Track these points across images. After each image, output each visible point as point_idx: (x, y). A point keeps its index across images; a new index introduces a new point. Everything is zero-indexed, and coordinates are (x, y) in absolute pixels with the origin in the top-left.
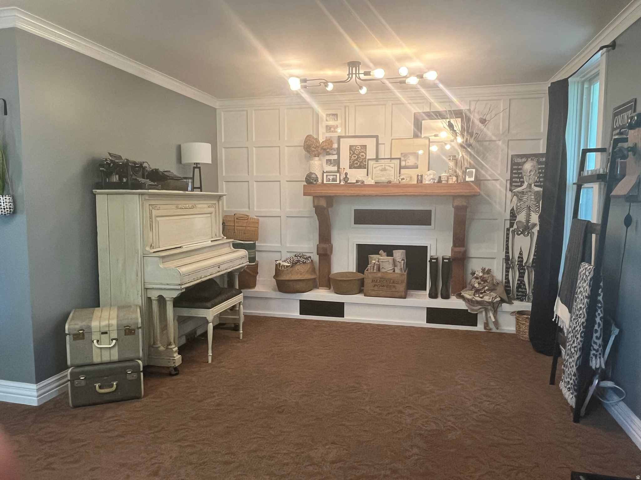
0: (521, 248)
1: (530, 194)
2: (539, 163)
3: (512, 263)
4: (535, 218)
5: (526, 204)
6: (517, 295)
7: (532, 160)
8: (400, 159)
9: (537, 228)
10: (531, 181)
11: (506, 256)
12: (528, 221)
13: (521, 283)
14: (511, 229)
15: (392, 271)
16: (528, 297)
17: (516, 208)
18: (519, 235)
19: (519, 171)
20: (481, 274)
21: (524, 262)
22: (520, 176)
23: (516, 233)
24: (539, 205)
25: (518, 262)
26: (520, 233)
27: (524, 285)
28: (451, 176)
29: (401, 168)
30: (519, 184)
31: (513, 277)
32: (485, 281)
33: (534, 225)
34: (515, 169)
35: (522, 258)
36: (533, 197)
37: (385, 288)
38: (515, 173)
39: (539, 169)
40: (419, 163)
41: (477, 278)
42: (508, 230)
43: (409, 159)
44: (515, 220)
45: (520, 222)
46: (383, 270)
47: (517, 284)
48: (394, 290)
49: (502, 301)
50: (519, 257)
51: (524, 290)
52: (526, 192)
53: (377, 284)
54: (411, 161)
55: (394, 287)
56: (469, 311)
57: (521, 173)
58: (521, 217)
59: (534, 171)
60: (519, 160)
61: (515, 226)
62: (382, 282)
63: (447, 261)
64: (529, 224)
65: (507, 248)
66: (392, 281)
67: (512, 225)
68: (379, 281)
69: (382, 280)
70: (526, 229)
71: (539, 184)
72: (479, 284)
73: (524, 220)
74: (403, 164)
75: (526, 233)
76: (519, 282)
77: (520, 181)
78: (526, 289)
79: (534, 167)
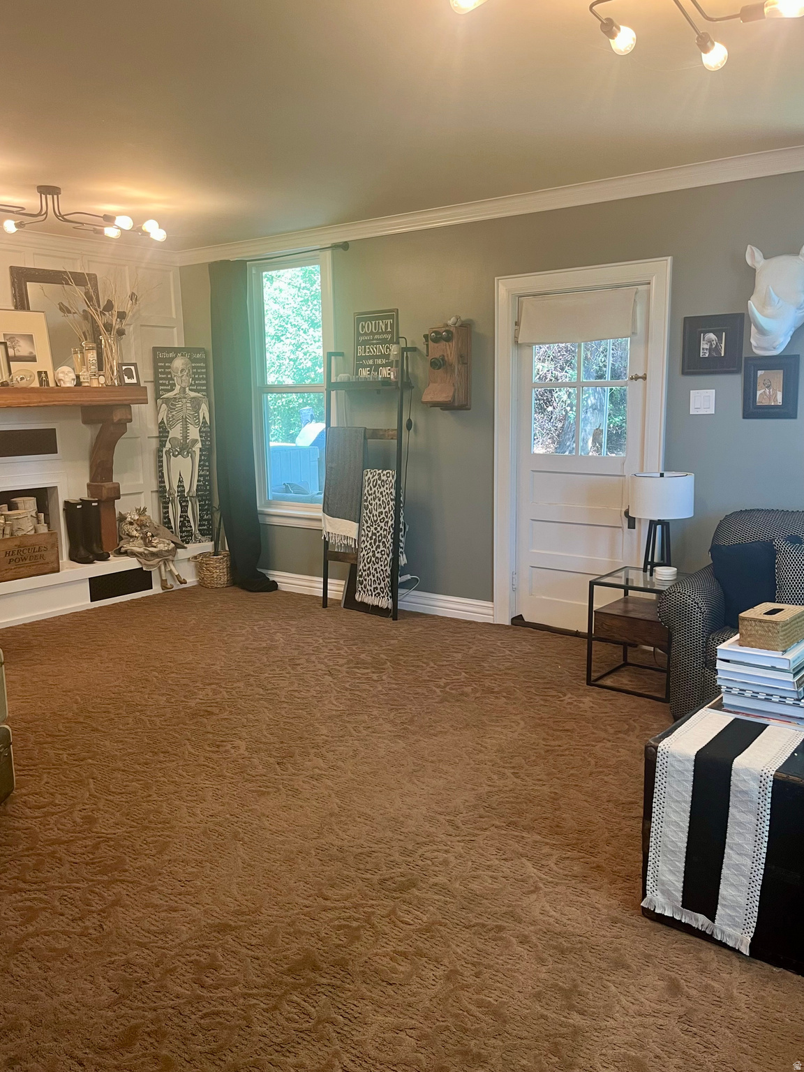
0: (180, 475)
1: (184, 400)
2: (193, 360)
3: (170, 494)
4: (194, 433)
5: (181, 414)
6: (181, 537)
7: (182, 355)
8: (5, 344)
9: (199, 445)
10: (184, 385)
11: (160, 487)
12: (185, 437)
13: (185, 519)
14: (164, 450)
15: (33, 532)
16: (195, 537)
17: (167, 420)
18: (176, 456)
19: (167, 370)
20: (137, 517)
21: (186, 491)
22: (169, 376)
23: (171, 454)
24: (199, 415)
25: (178, 492)
26: (177, 453)
27: (189, 521)
28: (95, 375)
29: (9, 359)
30: (169, 387)
31: (174, 512)
32: (142, 525)
33: (195, 441)
34: (161, 367)
35: (183, 487)
36: (189, 405)
37: (28, 561)
38: (161, 373)
39: (193, 368)
40: (35, 353)
41: (131, 523)
42: (160, 450)
43: (19, 346)
44: (167, 437)
45: (175, 438)
46: (20, 533)
47: (180, 521)
48: (42, 561)
49: (178, 546)
50: (178, 487)
51: (189, 529)
52: (180, 398)
53: (14, 557)
54: (23, 349)
55: (42, 556)
56: (144, 569)
57: (170, 373)
58: (175, 432)
59: (187, 371)
60: (166, 355)
61: (168, 445)
62: (21, 553)
63: (96, 504)
64: (188, 441)
65: (162, 476)
66: (37, 549)
67: (162, 444)
68: (16, 552)
69: (22, 549)
70: (184, 448)
71: (195, 388)
72: (136, 530)
73: (179, 436)
74: (11, 352)
75: (185, 453)
76: (182, 519)
77: (169, 384)
78: (191, 527)
79: (187, 365)
